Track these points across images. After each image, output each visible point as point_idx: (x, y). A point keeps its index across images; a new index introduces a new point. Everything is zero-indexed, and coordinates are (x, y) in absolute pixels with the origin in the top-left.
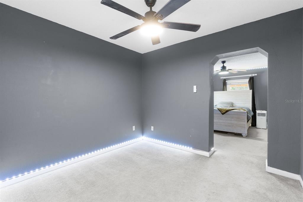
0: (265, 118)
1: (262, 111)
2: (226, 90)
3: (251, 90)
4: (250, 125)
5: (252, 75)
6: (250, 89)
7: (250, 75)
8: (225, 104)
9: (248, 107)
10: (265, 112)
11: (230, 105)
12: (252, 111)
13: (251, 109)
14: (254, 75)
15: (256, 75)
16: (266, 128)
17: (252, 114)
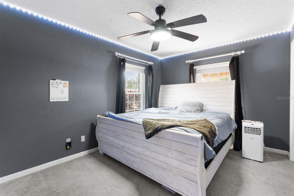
0: (259, 139)
1: (253, 122)
2: (194, 82)
3: (235, 80)
4: (232, 147)
5: (236, 53)
6: (232, 79)
7: (233, 54)
8: (189, 106)
9: (227, 112)
10: (260, 125)
11: (196, 108)
12: (235, 121)
13: (233, 116)
14: (239, 53)
15: (243, 52)
16: (263, 161)
17: (235, 126)
